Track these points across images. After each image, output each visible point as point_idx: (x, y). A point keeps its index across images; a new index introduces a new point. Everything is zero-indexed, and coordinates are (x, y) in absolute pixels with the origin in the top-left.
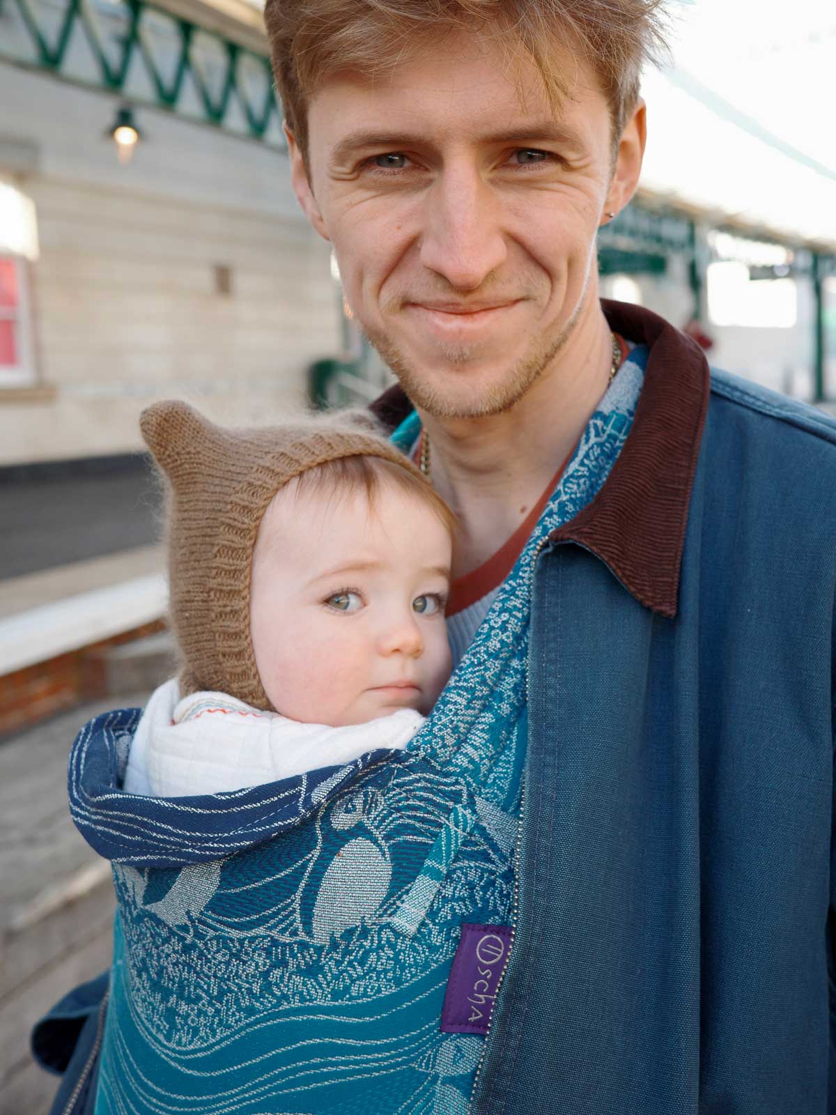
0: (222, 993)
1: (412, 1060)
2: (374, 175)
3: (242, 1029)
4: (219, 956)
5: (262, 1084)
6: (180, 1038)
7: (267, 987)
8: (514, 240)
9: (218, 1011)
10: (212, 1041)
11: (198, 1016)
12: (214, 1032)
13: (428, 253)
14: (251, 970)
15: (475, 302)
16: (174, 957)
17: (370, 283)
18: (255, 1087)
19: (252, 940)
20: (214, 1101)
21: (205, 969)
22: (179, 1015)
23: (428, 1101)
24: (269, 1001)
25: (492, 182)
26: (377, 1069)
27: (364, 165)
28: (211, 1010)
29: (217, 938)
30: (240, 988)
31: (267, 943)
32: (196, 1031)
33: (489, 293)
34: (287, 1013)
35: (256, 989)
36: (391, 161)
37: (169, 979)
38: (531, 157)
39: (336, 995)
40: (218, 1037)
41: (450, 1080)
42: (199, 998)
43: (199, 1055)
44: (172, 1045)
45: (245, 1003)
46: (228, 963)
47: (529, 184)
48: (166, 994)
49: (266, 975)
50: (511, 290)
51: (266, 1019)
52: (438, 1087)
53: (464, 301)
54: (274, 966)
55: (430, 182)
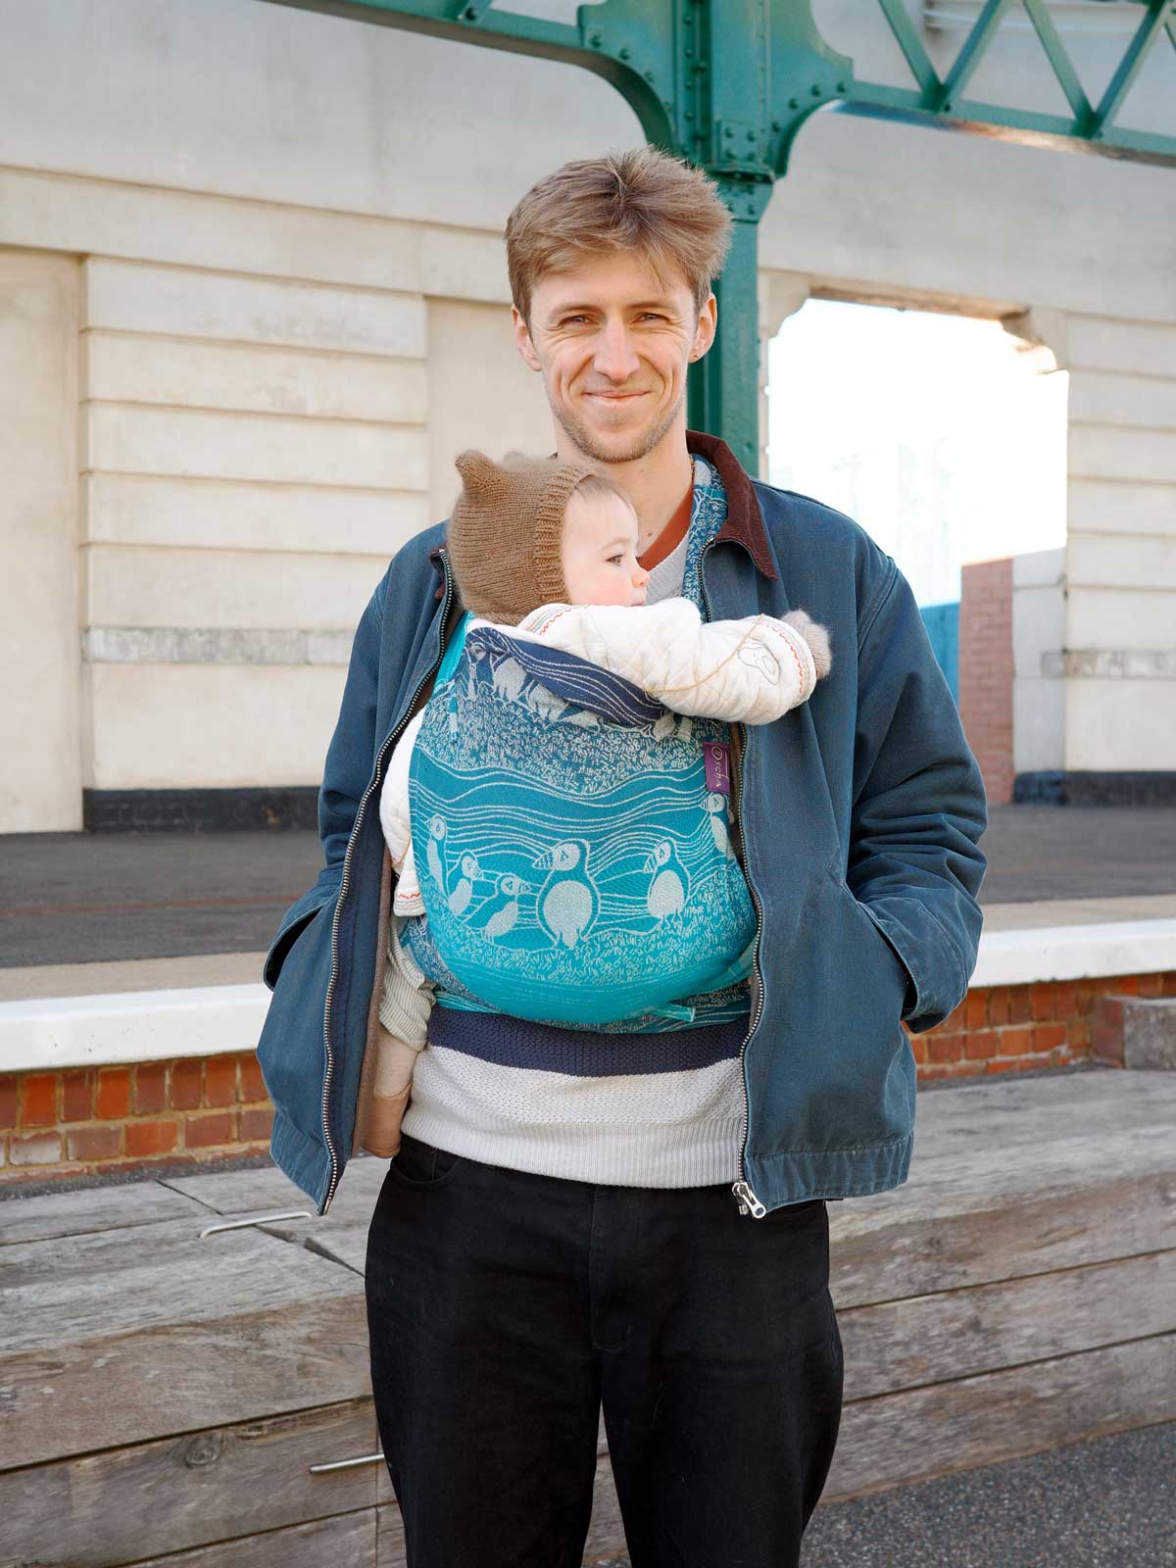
0: (616, 761)
1: (699, 803)
2: (569, 326)
3: (627, 781)
4: (615, 742)
5: (641, 809)
6: (589, 789)
7: (638, 759)
8: (644, 359)
9: (614, 771)
10: (611, 788)
11: (601, 775)
12: (612, 783)
13: (599, 364)
14: (632, 750)
15: (623, 391)
16: (583, 745)
17: (564, 381)
18: (637, 811)
19: (632, 733)
20: (615, 820)
21: (606, 749)
22: (587, 776)
23: (708, 824)
24: (639, 767)
25: (631, 329)
26: (686, 806)
27: (564, 322)
28: (610, 771)
29: (614, 732)
30: (626, 759)
31: (638, 736)
32: (600, 784)
33: (630, 387)
34: (648, 773)
35: (634, 760)
36: (578, 320)
37: (579, 757)
38: (651, 318)
39: (666, 767)
40: (614, 786)
41: (714, 814)
42: (602, 765)
43: (603, 796)
44: (582, 793)
45: (629, 767)
46: (620, 746)
47: (651, 331)
48: (577, 766)
49: (638, 752)
50: (642, 385)
51: (638, 776)
52: (711, 817)
53: (616, 391)
54: (642, 749)
55: (599, 330)
